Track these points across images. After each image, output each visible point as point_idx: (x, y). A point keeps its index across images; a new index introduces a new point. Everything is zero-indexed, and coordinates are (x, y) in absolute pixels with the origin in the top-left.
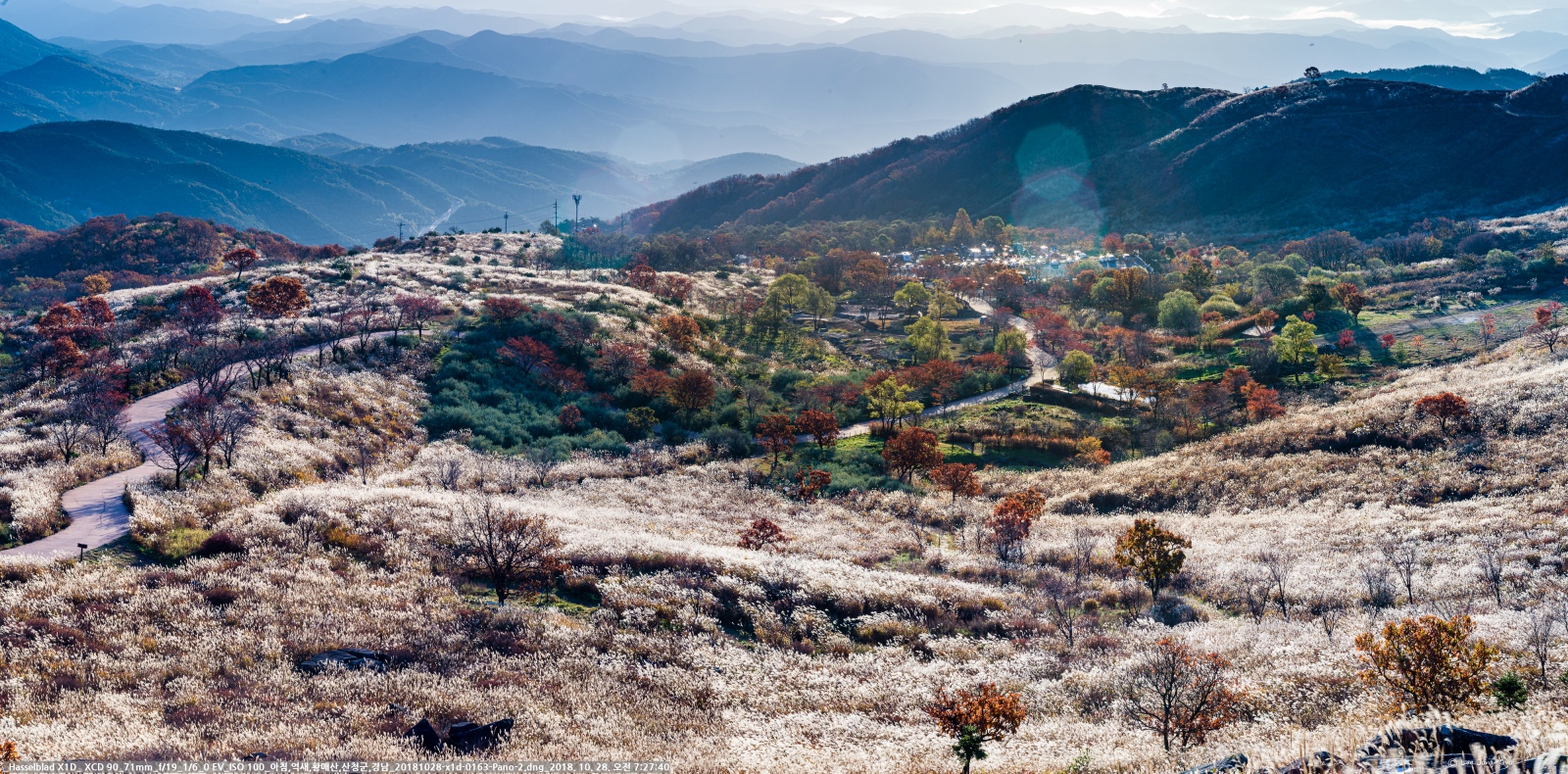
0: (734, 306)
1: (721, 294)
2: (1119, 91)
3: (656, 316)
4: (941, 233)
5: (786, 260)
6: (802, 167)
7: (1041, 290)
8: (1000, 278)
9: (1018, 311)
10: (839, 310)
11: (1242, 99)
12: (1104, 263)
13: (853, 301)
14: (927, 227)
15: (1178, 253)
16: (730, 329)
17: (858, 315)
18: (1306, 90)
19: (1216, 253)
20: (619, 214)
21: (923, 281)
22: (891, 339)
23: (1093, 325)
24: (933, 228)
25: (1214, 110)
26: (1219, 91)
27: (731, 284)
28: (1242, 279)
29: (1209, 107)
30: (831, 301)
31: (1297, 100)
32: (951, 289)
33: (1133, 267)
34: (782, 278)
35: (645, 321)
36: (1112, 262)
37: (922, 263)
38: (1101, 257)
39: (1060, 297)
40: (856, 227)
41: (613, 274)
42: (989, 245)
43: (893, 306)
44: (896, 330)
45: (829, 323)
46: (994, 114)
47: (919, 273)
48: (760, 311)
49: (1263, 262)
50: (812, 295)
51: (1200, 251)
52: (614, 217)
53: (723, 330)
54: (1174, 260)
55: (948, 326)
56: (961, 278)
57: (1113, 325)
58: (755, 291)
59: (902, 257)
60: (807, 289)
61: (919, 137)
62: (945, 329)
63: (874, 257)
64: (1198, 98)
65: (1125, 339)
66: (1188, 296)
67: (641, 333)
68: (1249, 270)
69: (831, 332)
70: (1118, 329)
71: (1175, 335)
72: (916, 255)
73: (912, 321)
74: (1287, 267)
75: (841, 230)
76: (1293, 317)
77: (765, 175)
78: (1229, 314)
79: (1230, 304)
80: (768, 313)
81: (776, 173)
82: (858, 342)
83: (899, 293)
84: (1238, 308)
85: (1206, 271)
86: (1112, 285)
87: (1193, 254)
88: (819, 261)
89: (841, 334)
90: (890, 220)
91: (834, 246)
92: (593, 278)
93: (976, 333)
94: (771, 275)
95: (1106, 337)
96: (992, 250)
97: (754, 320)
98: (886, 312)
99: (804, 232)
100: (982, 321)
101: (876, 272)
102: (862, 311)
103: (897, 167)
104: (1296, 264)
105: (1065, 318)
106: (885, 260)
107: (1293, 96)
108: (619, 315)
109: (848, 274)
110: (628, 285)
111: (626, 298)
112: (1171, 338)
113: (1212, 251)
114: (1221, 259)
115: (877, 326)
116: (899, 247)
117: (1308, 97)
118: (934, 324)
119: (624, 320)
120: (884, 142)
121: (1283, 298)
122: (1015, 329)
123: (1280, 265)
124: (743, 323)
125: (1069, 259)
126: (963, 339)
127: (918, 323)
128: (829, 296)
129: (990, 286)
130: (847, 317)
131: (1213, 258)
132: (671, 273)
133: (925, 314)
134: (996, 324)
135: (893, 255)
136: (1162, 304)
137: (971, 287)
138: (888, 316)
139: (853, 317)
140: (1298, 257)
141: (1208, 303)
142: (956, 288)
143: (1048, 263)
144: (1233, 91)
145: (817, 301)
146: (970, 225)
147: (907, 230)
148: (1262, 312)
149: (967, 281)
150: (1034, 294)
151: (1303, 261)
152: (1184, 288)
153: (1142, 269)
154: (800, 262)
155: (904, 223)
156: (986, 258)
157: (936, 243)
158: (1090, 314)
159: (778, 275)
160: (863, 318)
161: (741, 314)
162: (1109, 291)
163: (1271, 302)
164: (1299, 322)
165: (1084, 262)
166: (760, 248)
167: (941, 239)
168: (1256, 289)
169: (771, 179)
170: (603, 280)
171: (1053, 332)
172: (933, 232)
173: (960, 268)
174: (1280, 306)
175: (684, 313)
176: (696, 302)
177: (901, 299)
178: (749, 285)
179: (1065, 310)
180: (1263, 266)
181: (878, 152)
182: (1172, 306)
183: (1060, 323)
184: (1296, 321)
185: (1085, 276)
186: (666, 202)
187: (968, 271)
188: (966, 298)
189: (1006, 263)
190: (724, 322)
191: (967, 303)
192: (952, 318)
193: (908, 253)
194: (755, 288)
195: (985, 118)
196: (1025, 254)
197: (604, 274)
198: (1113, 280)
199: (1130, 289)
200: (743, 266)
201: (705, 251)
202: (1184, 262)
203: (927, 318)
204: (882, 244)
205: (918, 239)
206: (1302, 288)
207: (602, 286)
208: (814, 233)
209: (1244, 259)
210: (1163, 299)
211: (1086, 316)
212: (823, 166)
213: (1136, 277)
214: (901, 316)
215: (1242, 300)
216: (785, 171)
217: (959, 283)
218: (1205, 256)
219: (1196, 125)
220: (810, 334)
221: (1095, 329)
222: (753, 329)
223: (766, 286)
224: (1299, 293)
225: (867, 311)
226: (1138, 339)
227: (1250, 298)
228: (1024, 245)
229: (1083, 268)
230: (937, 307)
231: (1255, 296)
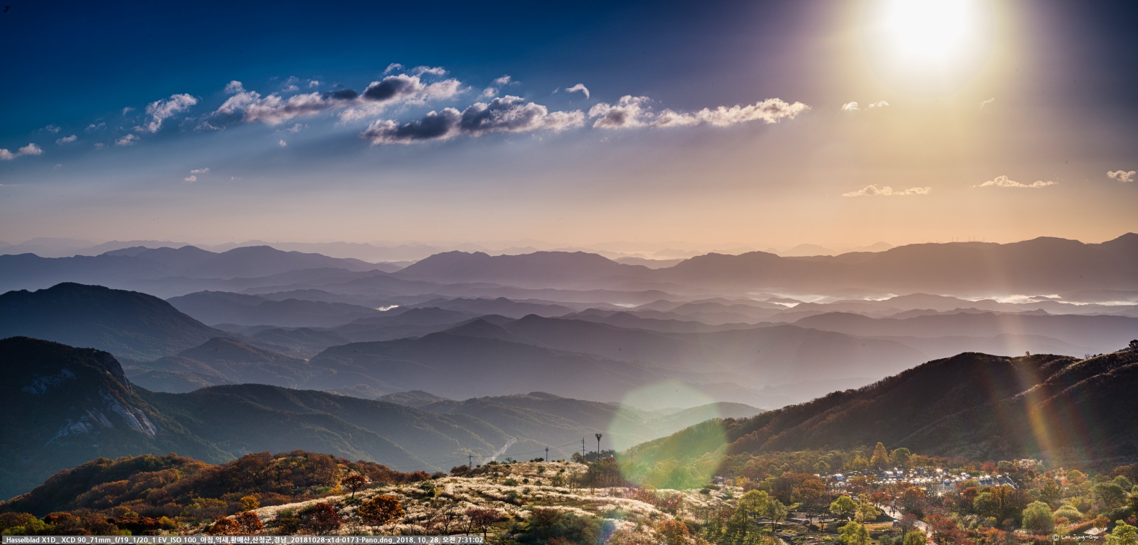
0: (714, 514)
1: (704, 505)
2: (995, 357)
3: (657, 521)
4: (865, 460)
5: (751, 480)
6: (763, 413)
7: (937, 502)
8: (907, 493)
9: (920, 517)
10: (790, 516)
11: (1084, 363)
12: (983, 482)
13: (800, 510)
14: (853, 456)
15: (1037, 475)
16: (711, 530)
17: (804, 520)
18: (1131, 356)
19: (1065, 475)
20: (630, 448)
21: (852, 495)
22: (828, 537)
23: (975, 526)
24: (858, 457)
25: (1063, 371)
26: (1067, 357)
27: (710, 498)
28: (1084, 494)
29: (1060, 368)
30: (784, 510)
31: (1123, 364)
32: (872, 501)
33: (1004, 485)
34: (749, 493)
35: (649, 525)
36: (989, 481)
37: (851, 482)
38: (981, 477)
39: (950, 506)
40: (803, 455)
41: (625, 491)
42: (899, 469)
43: (830, 513)
44: (832, 530)
45: (783, 526)
46: (903, 373)
47: (849, 489)
48: (733, 517)
49: (1099, 482)
50: (771, 505)
51: (1053, 473)
52: (626, 450)
53: (705, 531)
54: (1034, 480)
55: (870, 528)
56: (878, 493)
57: (989, 527)
58: (729, 503)
59: (836, 477)
60: (767, 501)
61: (848, 390)
62: (867, 530)
63: (816, 478)
64: (1052, 362)
65: (999, 537)
66: (1045, 506)
67: (646, 534)
68: (1089, 487)
69: (784, 532)
70: (993, 530)
71: (1035, 534)
72: (846, 476)
73: (844, 524)
74: (1116, 485)
75: (791, 458)
76: (1121, 521)
77: (735, 419)
78: (1074, 519)
79: (1075, 511)
80: (739, 518)
81: (743, 417)
82: (804, 539)
83: (834, 503)
84: (1080, 514)
85: (1057, 487)
86: (989, 497)
87: (1048, 475)
88: (775, 481)
89: (792, 533)
90: (827, 451)
91: (787, 469)
92: (611, 494)
93: (890, 533)
94: (740, 491)
95: (985, 536)
96: (901, 472)
97: (728, 524)
98: (825, 518)
99: (764, 460)
100: (895, 524)
101: (817, 489)
102: (807, 517)
103: (832, 412)
104: (1122, 483)
105: (955, 522)
106: (824, 480)
107: (1121, 361)
108: (630, 521)
109: (796, 490)
110: (636, 499)
111: (635, 508)
112: (1032, 536)
113: (1062, 473)
114: (1068, 479)
115: (818, 528)
116: (833, 471)
117: (1132, 362)
118: (859, 526)
119: (633, 524)
120: (822, 394)
121: (1114, 507)
122: (919, 530)
123: (1111, 484)
124: (720, 526)
125: (958, 479)
126: (880, 537)
127: (847, 526)
128: (783, 506)
129: (900, 499)
130: (796, 521)
131: (1063, 478)
132: (668, 490)
133: (852, 520)
134: (906, 526)
135: (830, 476)
136: (1025, 512)
137: (887, 499)
138: (826, 520)
139: (800, 521)
140: (1124, 478)
141: (1059, 511)
142: (875, 500)
143: (942, 482)
144: (1077, 357)
145: (774, 509)
146: (886, 454)
147: (839, 458)
148: (1098, 518)
149: (883, 495)
150: (932, 504)
151: (1127, 480)
152: (1041, 500)
153: (1010, 486)
154: (762, 482)
155: (837, 452)
156: (897, 478)
157: (861, 468)
158: (973, 519)
159: (745, 491)
160: (807, 522)
161: (719, 519)
162: (987, 502)
163: (1105, 510)
164: (1126, 525)
165: (968, 481)
166: (732, 472)
167: (864, 465)
168: (1094, 501)
169: (740, 421)
170: (618, 495)
171: (945, 532)
172: (858, 459)
173: (878, 485)
174: (1111, 513)
175: (678, 519)
176: (686, 511)
177: (835, 508)
178: (724, 498)
179: (955, 516)
180: (1098, 484)
181: (818, 401)
182: (1033, 513)
183: (951, 525)
184: (1123, 525)
185: (969, 491)
186: (664, 438)
187: (884, 487)
188: (882, 507)
189: (912, 481)
190: (706, 525)
191: (883, 511)
192: (872, 521)
193: (840, 475)
194: (729, 500)
195: (897, 377)
196: (926, 476)
197: (619, 491)
198: (989, 494)
199: (1002, 501)
200: (720, 485)
201: (692, 473)
202: (1041, 481)
203: (855, 523)
204: (821, 468)
205: (848, 464)
206: (1127, 500)
207: (617, 500)
208: (772, 461)
209: (1085, 479)
210: (1026, 508)
211: (970, 520)
212: (778, 412)
213: (1007, 492)
214: (835, 521)
215: (1083, 509)
216: (750, 416)
217: (878, 496)
218: (1056, 477)
219: (1050, 381)
220: (769, 534)
221: (977, 530)
222: (728, 531)
223: (737, 499)
224: (1125, 504)
225: (811, 517)
226: (1008, 536)
227: (1090, 508)
228: (925, 470)
229: (968, 485)
230: (862, 514)
231: (1092, 506)
